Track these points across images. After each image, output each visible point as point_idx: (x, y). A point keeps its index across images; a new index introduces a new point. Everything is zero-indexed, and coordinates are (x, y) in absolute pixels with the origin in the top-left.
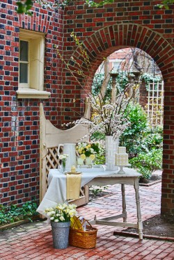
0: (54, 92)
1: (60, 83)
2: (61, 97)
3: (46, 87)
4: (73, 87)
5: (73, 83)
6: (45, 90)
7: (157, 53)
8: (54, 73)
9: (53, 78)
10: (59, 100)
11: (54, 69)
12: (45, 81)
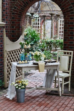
0: (7, 23)
1: (9, 18)
2: (9, 25)
3: (3, 20)
4: (16, 20)
5: (16, 18)
6: (2, 22)
7: (60, 3)
8: (7, 13)
9: (6, 15)
10: (9, 27)
11: (6, 11)
12: (2, 17)
